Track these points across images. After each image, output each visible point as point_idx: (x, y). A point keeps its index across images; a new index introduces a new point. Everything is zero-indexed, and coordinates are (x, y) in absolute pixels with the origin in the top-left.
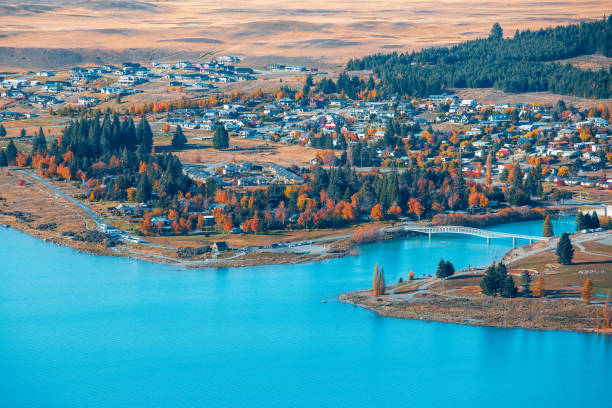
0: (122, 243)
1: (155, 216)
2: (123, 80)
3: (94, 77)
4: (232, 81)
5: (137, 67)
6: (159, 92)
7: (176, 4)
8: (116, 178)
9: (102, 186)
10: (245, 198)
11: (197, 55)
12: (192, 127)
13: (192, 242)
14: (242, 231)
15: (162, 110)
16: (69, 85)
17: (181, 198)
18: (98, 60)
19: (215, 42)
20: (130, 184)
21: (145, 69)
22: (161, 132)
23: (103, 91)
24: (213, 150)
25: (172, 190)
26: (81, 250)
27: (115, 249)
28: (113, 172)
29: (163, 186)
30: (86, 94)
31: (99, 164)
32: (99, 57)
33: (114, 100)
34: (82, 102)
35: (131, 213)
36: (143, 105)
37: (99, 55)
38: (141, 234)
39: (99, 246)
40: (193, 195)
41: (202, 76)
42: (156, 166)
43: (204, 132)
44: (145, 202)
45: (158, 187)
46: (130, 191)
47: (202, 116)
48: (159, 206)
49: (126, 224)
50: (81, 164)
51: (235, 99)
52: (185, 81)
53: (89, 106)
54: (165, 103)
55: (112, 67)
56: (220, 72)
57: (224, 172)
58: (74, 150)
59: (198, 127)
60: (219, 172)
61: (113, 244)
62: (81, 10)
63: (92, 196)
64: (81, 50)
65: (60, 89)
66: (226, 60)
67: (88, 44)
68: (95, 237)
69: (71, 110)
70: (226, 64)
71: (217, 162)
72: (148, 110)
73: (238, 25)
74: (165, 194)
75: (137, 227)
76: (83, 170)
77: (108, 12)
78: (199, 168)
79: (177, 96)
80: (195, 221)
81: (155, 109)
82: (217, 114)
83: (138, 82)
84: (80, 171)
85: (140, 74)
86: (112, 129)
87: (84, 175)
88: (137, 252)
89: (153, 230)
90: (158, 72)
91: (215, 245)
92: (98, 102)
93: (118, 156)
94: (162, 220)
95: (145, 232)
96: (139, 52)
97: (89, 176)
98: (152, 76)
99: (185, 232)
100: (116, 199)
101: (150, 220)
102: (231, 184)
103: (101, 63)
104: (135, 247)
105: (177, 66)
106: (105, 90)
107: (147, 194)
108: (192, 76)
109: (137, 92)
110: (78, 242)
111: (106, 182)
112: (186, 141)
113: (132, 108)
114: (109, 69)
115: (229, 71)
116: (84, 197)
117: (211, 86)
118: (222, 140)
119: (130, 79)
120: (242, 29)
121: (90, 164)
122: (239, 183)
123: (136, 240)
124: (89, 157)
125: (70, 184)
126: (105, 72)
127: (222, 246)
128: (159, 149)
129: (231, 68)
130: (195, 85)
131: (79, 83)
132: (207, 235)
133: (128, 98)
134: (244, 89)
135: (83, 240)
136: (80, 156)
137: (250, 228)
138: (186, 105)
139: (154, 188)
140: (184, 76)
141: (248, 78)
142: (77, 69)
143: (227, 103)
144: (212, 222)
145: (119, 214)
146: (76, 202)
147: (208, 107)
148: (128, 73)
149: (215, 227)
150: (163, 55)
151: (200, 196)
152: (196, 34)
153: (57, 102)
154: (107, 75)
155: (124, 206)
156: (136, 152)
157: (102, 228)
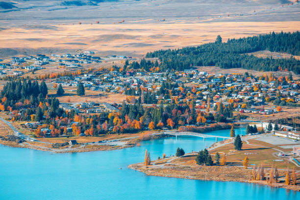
0: (25, 141)
1: (43, 128)
2: (36, 63)
3: (22, 61)
4: (89, 63)
5: (44, 56)
6: (54, 69)
7: (67, 26)
8: (26, 110)
9: (19, 114)
10: (88, 119)
11: (74, 51)
12: (68, 85)
13: (60, 140)
14: (85, 135)
15: (55, 77)
16: (9, 65)
17: (57, 119)
18: (25, 53)
19: (83, 44)
20: (33, 113)
21: (48, 58)
22: (53, 88)
23: (26, 68)
24: (77, 96)
25: (53, 115)
26: (5, 145)
27: (21, 144)
28: (26, 107)
29: (48, 114)
30: (18, 69)
31: (19, 103)
32: (25, 52)
33: (31, 72)
34: (15, 74)
35: (32, 127)
36: (45, 75)
37: (26, 51)
38: (35, 137)
39: (14, 143)
40: (63, 117)
41: (75, 61)
42: (47, 104)
43: (74, 88)
44: (39, 121)
45: (47, 114)
46: (32, 116)
47: (73, 80)
48: (46, 123)
49: (29, 132)
50: (10, 103)
51: (90, 72)
52: (67, 63)
53: (18, 75)
54: (56, 74)
55: (32, 57)
56: (84, 59)
57: (81, 107)
58: (7, 96)
59: (71, 85)
60: (79, 107)
61: (21, 142)
62: (20, 30)
63: (14, 119)
64: (17, 48)
65: (5, 68)
66: (88, 53)
67: (20, 46)
68: (13, 138)
69: (9, 78)
70: (88, 55)
71: (78, 102)
72: (47, 77)
73: (95, 37)
74: (49, 117)
75: (34, 133)
76: (11, 106)
77: (33, 30)
78: (68, 105)
79: (62, 70)
80: (62, 130)
81: (50, 77)
82: (81, 79)
83: (44, 64)
84: (9, 107)
85: (45, 60)
86: (27, 86)
87: (11, 108)
88: (32, 145)
89: (41, 135)
90: (54, 59)
91: (70, 142)
92: (23, 73)
93: (29, 99)
94: (46, 130)
95: (37, 136)
96: (45, 50)
97: (13, 109)
98: (51, 61)
99: (57, 136)
100: (25, 120)
101: (40, 130)
102: (83, 113)
103: (27, 55)
104: (32, 143)
105: (64, 56)
106: (27, 67)
107: (41, 117)
108: (70, 61)
109: (43, 68)
110: (4, 141)
111: (21, 112)
112: (64, 92)
113: (40, 76)
114: (30, 58)
115: (88, 58)
116: (10, 119)
117: (79, 66)
118: (81, 91)
119: (40, 62)
120: (96, 38)
121: (14, 103)
122: (87, 112)
123: (33, 139)
124: (14, 100)
125: (4, 113)
126: (28, 59)
127: (74, 142)
128: (49, 96)
129: (90, 57)
130: (71, 65)
131: (15, 64)
132: (68, 137)
133: (38, 71)
134: (96, 67)
135: (6, 140)
136: (10, 100)
137: (89, 133)
138: (66, 75)
139: (45, 114)
140: (66, 61)
141: (98, 61)
142: (14, 58)
143: (86, 74)
144: (71, 131)
145: (26, 127)
146: (5, 121)
147: (77, 75)
148: (39, 59)
149: (72, 133)
150: (57, 50)
151: (66, 118)
152: (74, 41)
153: (3, 74)
154: (29, 61)
155: (29, 123)
156: (38, 97)
157: (17, 134)
